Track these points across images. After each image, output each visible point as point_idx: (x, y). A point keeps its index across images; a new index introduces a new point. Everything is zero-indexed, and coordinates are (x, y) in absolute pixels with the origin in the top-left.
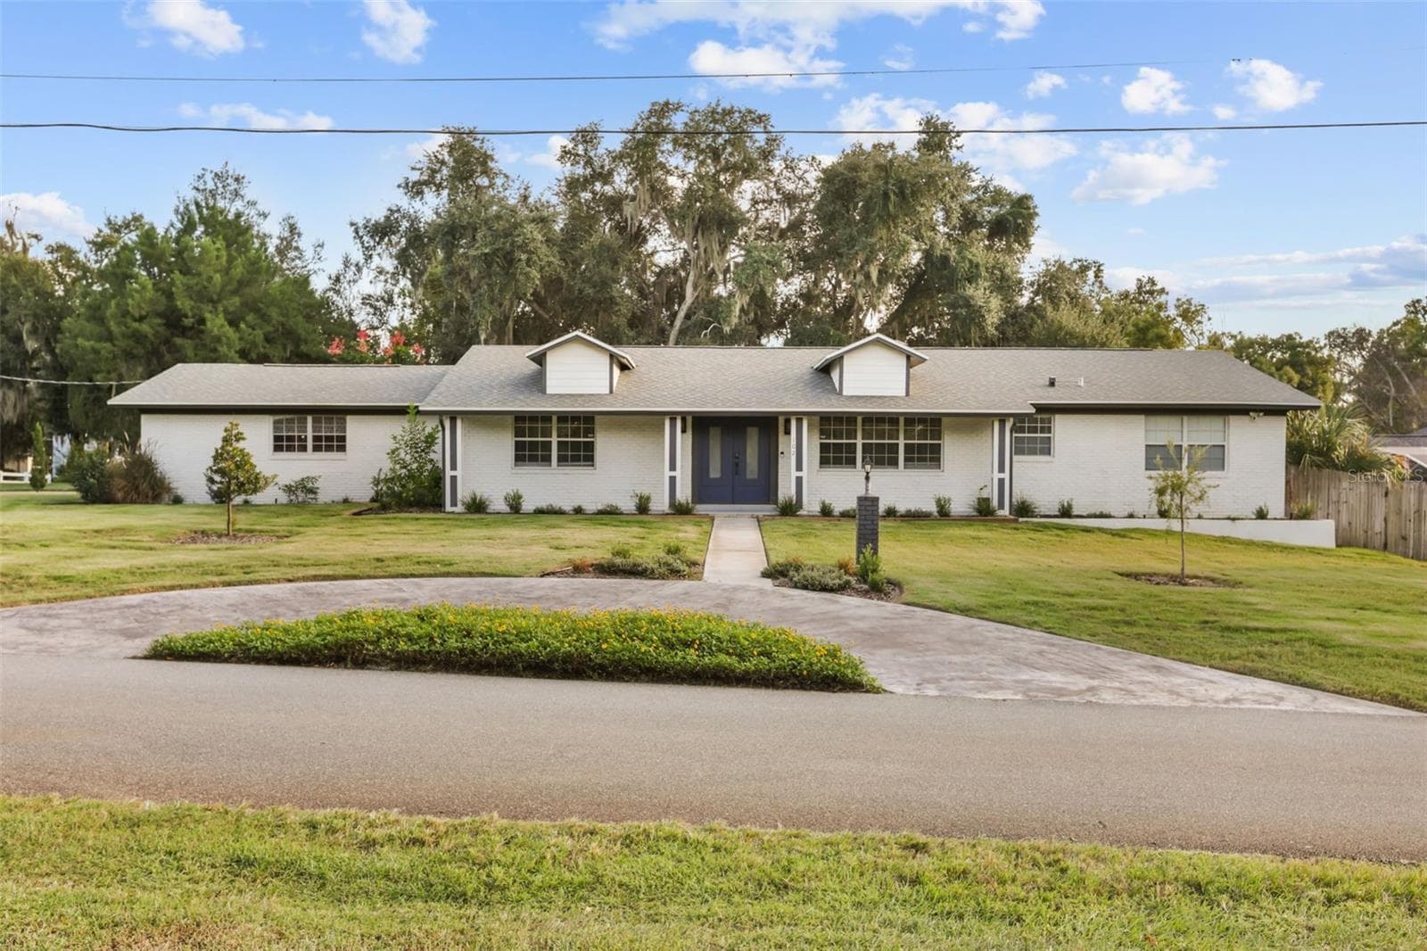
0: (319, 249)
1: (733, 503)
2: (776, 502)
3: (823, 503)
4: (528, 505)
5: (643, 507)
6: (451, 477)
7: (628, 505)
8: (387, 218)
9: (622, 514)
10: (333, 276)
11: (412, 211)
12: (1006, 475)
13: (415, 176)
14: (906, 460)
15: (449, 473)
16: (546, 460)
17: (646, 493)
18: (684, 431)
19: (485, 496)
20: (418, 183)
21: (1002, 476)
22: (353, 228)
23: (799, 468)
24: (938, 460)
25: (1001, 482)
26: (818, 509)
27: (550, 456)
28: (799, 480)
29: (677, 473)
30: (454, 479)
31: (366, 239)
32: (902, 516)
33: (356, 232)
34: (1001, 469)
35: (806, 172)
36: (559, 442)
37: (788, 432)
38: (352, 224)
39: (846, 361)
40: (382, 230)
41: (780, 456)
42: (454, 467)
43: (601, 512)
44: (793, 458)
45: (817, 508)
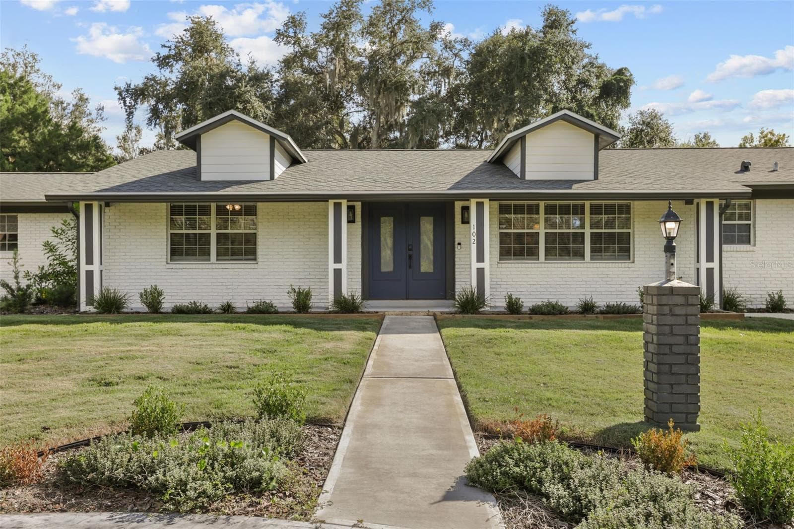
0: (100, 111)
1: (407, 299)
2: (454, 299)
3: (510, 298)
4: (167, 305)
5: (302, 303)
6: (87, 272)
7: (284, 302)
8: (145, 84)
9: (277, 312)
10: (121, 137)
11: (163, 79)
12: (715, 265)
13: (164, 52)
14: (593, 251)
15: (84, 268)
16: (205, 253)
17: (305, 288)
18: (351, 221)
19: (121, 294)
20: (167, 57)
21: (710, 265)
22: (117, 92)
23: (480, 258)
24: (628, 250)
25: (710, 272)
26: (504, 304)
27: (209, 249)
28: (481, 272)
29: (343, 266)
30: (90, 274)
31: (128, 100)
32: (602, 312)
33: (120, 94)
34: (710, 258)
35: (460, 50)
36: (218, 234)
37: (466, 221)
38: (116, 89)
39: (530, 142)
40: (139, 94)
41: (457, 248)
42: (89, 261)
43: (251, 311)
44: (474, 248)
45: (502, 304)
